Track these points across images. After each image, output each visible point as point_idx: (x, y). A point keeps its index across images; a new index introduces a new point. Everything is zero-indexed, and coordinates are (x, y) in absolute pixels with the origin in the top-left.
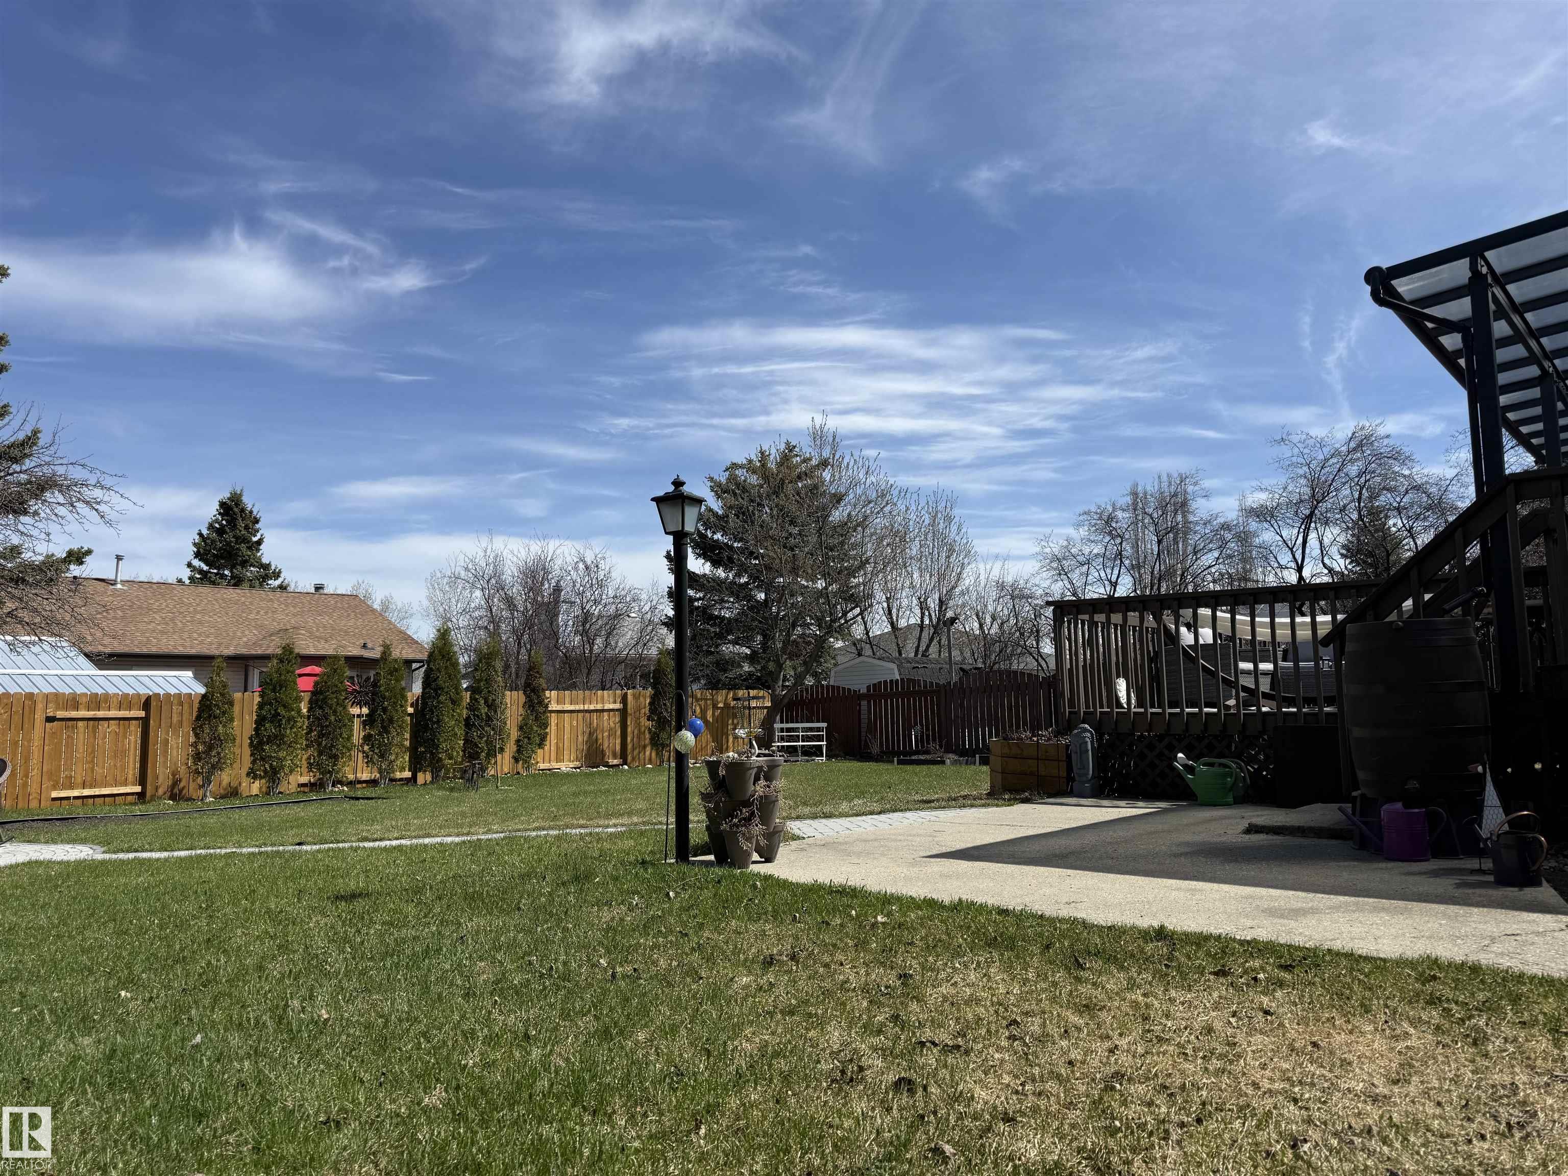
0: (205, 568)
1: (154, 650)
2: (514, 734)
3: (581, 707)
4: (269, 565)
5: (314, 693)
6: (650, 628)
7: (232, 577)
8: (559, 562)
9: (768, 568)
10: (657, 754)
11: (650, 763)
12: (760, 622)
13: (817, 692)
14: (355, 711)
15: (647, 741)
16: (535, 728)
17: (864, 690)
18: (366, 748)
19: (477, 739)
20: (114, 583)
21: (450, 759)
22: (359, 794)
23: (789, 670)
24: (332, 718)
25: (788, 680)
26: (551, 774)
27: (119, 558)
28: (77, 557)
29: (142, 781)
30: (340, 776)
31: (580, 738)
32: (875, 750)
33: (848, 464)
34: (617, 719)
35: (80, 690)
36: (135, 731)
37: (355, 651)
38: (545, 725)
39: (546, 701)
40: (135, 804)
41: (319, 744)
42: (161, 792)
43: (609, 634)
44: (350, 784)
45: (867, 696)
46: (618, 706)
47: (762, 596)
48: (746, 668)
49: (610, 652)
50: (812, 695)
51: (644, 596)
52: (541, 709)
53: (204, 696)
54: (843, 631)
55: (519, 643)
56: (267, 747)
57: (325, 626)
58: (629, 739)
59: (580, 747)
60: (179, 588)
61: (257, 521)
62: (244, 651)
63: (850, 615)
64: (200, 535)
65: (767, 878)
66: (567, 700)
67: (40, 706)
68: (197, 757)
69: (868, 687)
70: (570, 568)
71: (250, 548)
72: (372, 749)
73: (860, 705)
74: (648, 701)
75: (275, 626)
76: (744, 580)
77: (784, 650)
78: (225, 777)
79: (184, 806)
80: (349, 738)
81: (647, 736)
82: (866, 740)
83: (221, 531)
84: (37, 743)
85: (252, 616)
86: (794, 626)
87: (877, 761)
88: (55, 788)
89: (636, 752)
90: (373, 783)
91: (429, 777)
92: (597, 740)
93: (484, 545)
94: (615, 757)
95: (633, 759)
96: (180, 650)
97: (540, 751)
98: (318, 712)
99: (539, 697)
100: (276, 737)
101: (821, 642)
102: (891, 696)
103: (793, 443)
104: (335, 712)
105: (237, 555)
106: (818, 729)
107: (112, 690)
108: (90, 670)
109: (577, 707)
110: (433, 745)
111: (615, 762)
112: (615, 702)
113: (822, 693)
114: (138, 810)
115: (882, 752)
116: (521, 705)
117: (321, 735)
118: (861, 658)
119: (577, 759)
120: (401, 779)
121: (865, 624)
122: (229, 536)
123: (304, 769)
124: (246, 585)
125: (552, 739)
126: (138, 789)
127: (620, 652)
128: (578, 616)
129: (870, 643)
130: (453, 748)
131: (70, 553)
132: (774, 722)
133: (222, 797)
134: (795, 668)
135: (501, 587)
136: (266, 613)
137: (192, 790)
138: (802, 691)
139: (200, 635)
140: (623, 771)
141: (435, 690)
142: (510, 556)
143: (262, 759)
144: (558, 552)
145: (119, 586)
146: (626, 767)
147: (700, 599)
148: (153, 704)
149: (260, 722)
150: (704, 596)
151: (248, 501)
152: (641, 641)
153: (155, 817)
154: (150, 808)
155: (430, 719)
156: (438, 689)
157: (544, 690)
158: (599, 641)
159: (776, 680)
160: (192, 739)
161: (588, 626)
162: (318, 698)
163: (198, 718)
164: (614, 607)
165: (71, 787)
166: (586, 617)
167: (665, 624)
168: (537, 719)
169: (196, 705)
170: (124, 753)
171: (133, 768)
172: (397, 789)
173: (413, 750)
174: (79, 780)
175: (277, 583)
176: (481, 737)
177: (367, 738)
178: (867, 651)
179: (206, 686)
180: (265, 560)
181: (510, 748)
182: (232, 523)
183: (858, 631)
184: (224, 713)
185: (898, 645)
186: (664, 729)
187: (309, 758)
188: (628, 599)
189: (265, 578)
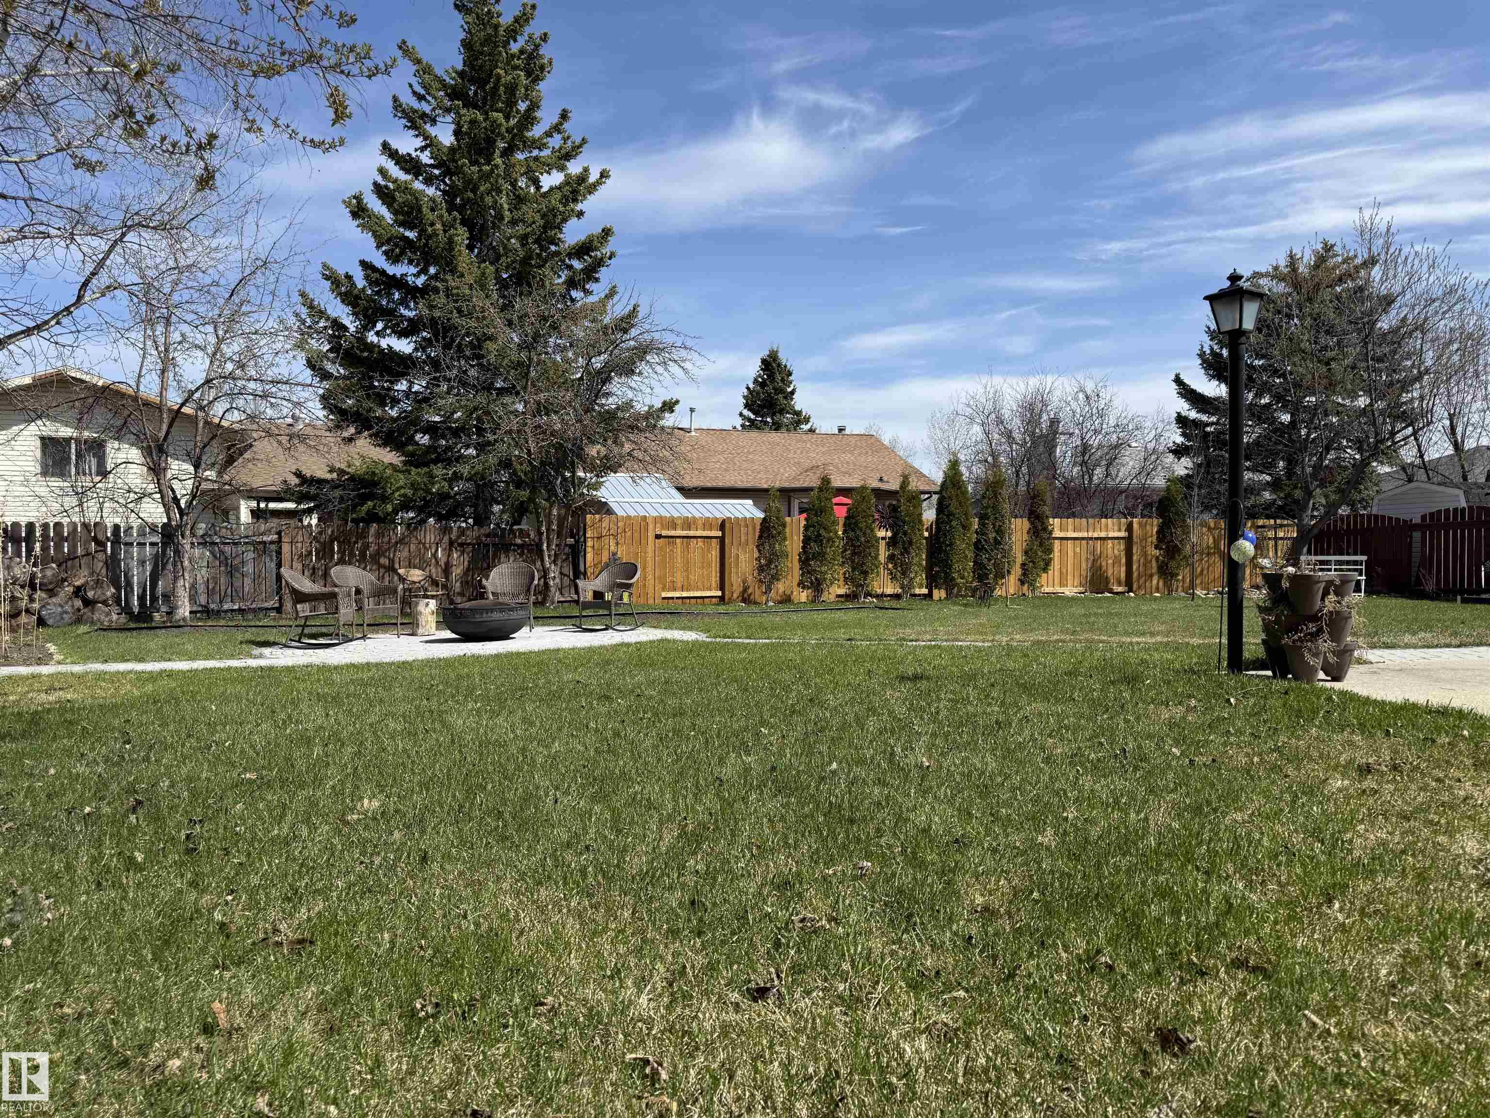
0: (753, 417)
1: (720, 484)
2: (1020, 558)
3: (1085, 535)
4: (801, 412)
5: (847, 518)
6: (1153, 457)
7: (773, 423)
8: (1057, 393)
9: (1297, 385)
10: (1165, 583)
11: (1158, 591)
12: (1286, 446)
13: (1355, 522)
14: (881, 533)
15: (1154, 570)
16: (1040, 553)
17: (1417, 520)
18: (890, 566)
19: (985, 561)
20: (689, 431)
21: (962, 578)
22: (887, 605)
23: (1319, 498)
24: (863, 539)
25: (1317, 509)
26: (1055, 598)
27: (692, 410)
28: (669, 406)
29: (722, 588)
30: (870, 589)
31: (1084, 565)
32: (1430, 586)
33: (1406, 258)
34: (1122, 547)
35: (676, 515)
36: (715, 545)
37: (875, 484)
38: (1050, 550)
39: (1050, 528)
40: (718, 605)
41: (853, 562)
42: (735, 596)
43: (1108, 466)
44: (878, 596)
45: (1419, 527)
46: (1123, 534)
47: (1286, 418)
48: (1267, 495)
49: (1111, 483)
50: (1348, 524)
51: (1148, 424)
52: (1045, 536)
53: (764, 519)
54: (1389, 454)
55: (1018, 475)
56: (812, 563)
57: (848, 463)
58: (1135, 567)
59: (1084, 573)
60: (735, 434)
61: (790, 374)
62: (786, 485)
63: (1399, 437)
64: (748, 388)
65: (1343, 693)
66: (1070, 527)
67: (651, 527)
68: (761, 569)
69: (1424, 518)
70: (1070, 398)
71: (785, 398)
72: (895, 567)
73: (1411, 537)
74: (1155, 529)
75: (807, 464)
76: (1265, 400)
77: (1314, 476)
78: (780, 587)
79: (754, 608)
80: (876, 557)
81: (1154, 564)
82: (1418, 575)
83: (763, 385)
84: (650, 554)
85: (790, 455)
86: (1328, 449)
87: (1432, 599)
88: (663, 589)
89: (1142, 581)
90: (897, 597)
91: (943, 594)
92: (1101, 567)
93: (984, 382)
94: (1119, 584)
95: (1139, 587)
96: (740, 485)
97: (1044, 575)
98: (851, 534)
99: (1043, 523)
100: (819, 554)
101: (1361, 469)
102: (1455, 526)
103: (1331, 242)
104: (864, 534)
105: (775, 404)
106: (1355, 563)
107: (697, 515)
108: (679, 498)
109: (1080, 535)
110: (947, 565)
111: (1120, 589)
112: (1120, 530)
113: (1362, 523)
114: (722, 609)
115: (1439, 589)
116: (1025, 531)
117: (854, 553)
118: (1412, 485)
119: (1081, 585)
120: (919, 595)
121: (1419, 447)
122: (770, 389)
123: (841, 583)
124: (784, 430)
125: (1056, 564)
126: (719, 593)
127: (1121, 482)
128: (1077, 447)
129: (1425, 468)
130: (964, 569)
131: (665, 404)
132: (1301, 554)
133: (780, 602)
134: (1326, 497)
135: (1000, 421)
136: (801, 453)
137: (758, 596)
138: (1335, 521)
139: (753, 471)
140: (1130, 598)
141: (948, 516)
142: (1009, 391)
143: (809, 572)
144: (1056, 385)
145: (693, 433)
146: (1132, 594)
147: (1212, 424)
148: (727, 525)
149: (806, 541)
150: (1218, 420)
151: (783, 357)
152: (1145, 471)
153: (735, 615)
154: (731, 609)
155: (944, 542)
156: (951, 514)
157: (1047, 517)
158: (1099, 472)
159: (1304, 508)
160: (756, 555)
161: (1086, 458)
162: (851, 523)
163: (760, 537)
164: (1115, 436)
165: (675, 590)
166: (1085, 448)
167: (1171, 451)
168: (1041, 545)
169: (758, 527)
170: (709, 565)
171: (715, 579)
172: (917, 602)
173: (929, 569)
174: (679, 585)
175: (807, 427)
176: (989, 560)
177: (891, 558)
178: (1421, 475)
179: (765, 512)
180: (797, 408)
181: (1017, 571)
182: (771, 376)
183: (1408, 454)
184: (779, 533)
185: (1463, 467)
186: (1173, 558)
187: (845, 574)
188: (1130, 427)
189: (798, 423)
